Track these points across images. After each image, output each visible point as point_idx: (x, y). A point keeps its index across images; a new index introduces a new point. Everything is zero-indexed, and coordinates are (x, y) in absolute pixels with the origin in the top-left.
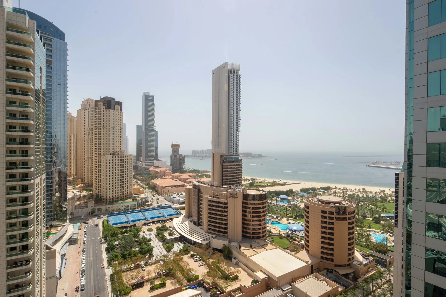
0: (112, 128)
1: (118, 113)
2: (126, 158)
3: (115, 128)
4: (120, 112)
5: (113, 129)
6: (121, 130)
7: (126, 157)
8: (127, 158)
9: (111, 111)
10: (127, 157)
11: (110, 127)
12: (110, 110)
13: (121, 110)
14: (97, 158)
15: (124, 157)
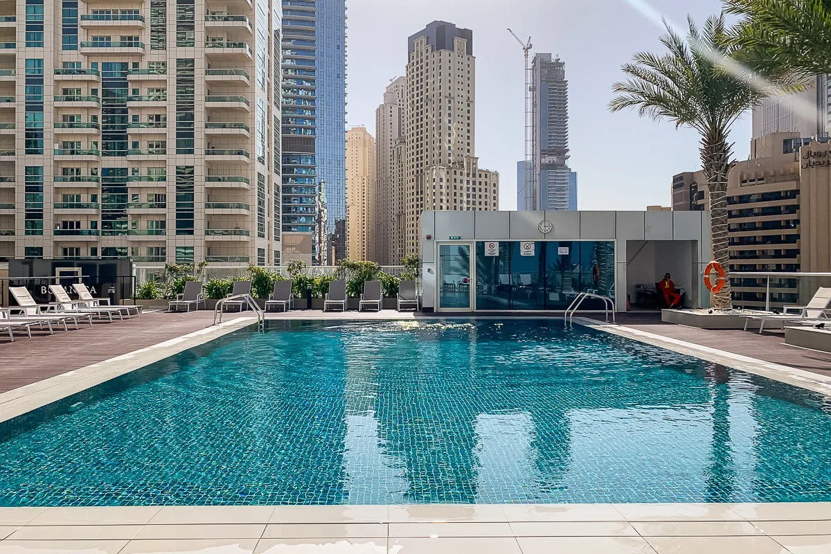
0: (447, 100)
1: (461, 60)
2: (480, 180)
3: (453, 98)
4: (466, 56)
5: (450, 102)
6: (469, 105)
7: (480, 176)
8: (483, 180)
9: (445, 53)
10: (483, 175)
11: (442, 97)
12: (442, 51)
13: (469, 52)
14: (414, 184)
15: (477, 176)
